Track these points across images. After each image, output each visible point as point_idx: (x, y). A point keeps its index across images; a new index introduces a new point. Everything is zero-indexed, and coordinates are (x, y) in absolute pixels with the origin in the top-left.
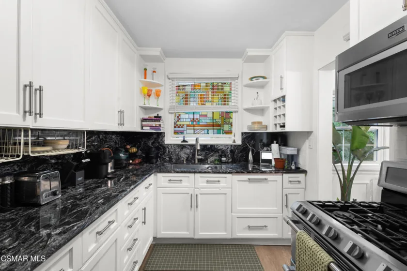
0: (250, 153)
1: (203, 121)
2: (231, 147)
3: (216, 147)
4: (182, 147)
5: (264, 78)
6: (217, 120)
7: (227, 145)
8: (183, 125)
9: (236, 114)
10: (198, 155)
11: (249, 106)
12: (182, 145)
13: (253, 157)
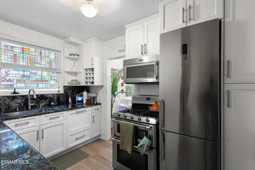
0: (70, 98)
1: (33, 77)
2: (57, 95)
3: (45, 96)
4: (13, 98)
5: (78, 55)
6: (45, 77)
7: (54, 94)
8: (13, 80)
9: (60, 74)
10: (31, 103)
11: (69, 70)
12: (13, 96)
13: (72, 100)
